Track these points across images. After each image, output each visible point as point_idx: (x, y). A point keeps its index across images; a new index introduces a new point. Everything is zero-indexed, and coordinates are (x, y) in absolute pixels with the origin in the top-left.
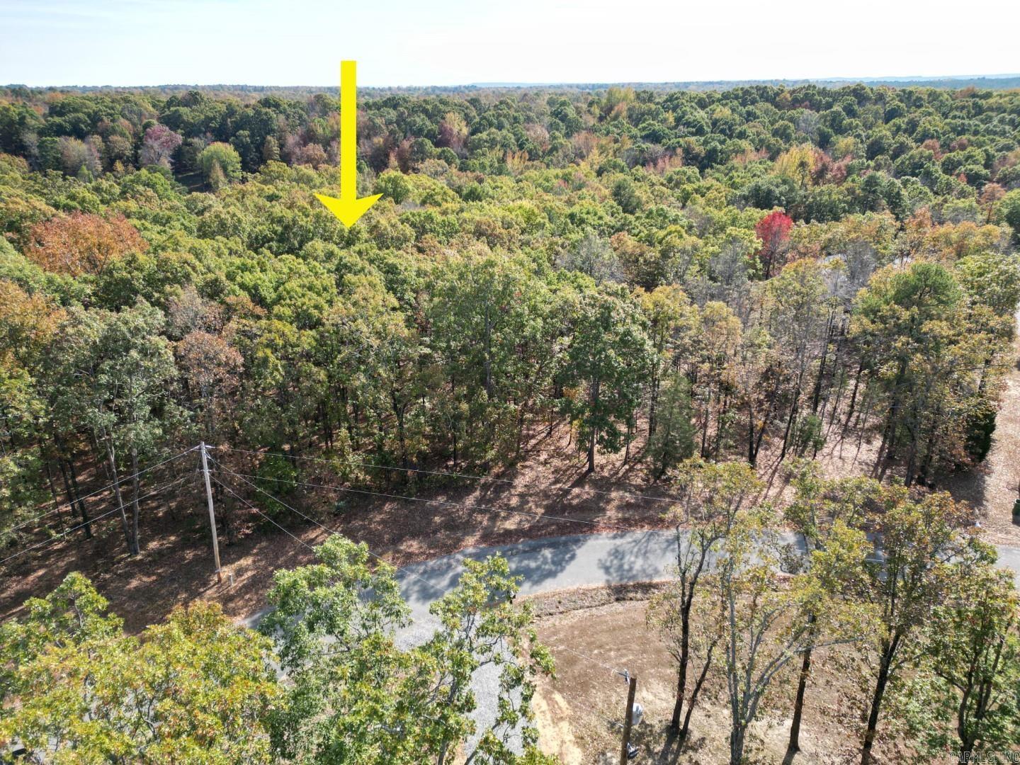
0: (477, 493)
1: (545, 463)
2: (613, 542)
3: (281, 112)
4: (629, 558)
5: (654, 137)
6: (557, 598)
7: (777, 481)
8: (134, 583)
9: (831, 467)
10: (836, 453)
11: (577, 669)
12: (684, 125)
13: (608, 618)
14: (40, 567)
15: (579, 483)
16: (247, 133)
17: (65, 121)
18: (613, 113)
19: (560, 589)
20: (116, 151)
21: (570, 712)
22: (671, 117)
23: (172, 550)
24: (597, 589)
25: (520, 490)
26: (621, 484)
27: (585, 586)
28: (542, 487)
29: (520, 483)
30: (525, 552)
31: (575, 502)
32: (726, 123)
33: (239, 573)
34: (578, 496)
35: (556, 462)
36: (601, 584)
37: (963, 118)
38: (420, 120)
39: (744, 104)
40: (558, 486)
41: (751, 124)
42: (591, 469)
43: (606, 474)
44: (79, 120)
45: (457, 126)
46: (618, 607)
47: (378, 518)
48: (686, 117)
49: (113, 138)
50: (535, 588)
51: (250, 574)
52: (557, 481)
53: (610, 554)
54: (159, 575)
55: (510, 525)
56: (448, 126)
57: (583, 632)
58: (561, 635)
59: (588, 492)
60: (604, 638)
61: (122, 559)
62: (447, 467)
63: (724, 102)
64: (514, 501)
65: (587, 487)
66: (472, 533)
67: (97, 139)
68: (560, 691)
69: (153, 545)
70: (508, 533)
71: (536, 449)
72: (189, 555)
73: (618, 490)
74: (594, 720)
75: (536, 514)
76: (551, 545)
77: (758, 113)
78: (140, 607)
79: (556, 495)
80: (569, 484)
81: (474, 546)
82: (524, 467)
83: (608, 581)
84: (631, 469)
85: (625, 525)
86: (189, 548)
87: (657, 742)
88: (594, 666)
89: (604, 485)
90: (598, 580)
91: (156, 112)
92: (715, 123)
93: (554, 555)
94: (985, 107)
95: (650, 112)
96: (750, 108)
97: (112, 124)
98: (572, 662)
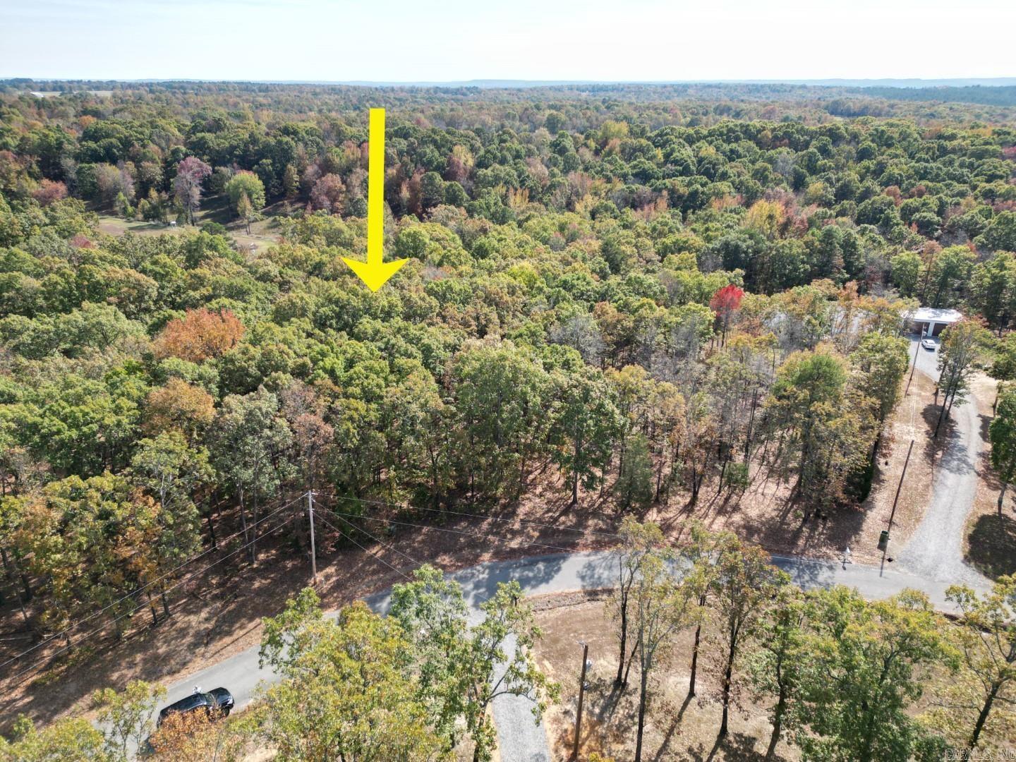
0: (490, 520)
1: (541, 495)
2: (587, 558)
3: (299, 140)
4: (598, 571)
5: (644, 176)
6: (547, 599)
7: (711, 513)
8: (257, 585)
9: (754, 502)
10: (760, 490)
11: (559, 646)
12: (672, 163)
13: (582, 613)
14: (187, 572)
15: (565, 512)
16: (269, 161)
17: (99, 146)
18: (607, 148)
19: (549, 592)
20: (148, 176)
21: (554, 672)
22: (659, 153)
23: (276, 561)
24: (575, 593)
25: (521, 517)
26: (596, 513)
27: (566, 591)
28: (538, 515)
29: (521, 511)
30: (525, 565)
31: (561, 528)
32: (710, 163)
33: (327, 577)
34: (564, 523)
35: (549, 495)
36: (578, 589)
37: (927, 161)
38: (429, 150)
39: (728, 141)
40: (550, 514)
41: (733, 164)
42: (575, 501)
43: (585, 505)
44: (111, 145)
45: (464, 157)
46: (589, 605)
47: (420, 538)
48: (674, 155)
49: (145, 164)
50: (533, 591)
51: (334, 579)
52: (549, 511)
53: (585, 567)
54: (271, 578)
55: (514, 544)
56: (455, 159)
57: (564, 621)
58: (550, 624)
59: (570, 520)
60: (578, 626)
61: (245, 567)
62: (466, 498)
63: (709, 139)
64: (517, 526)
65: (571, 516)
66: (486, 551)
67: (130, 165)
68: (548, 659)
69: (262, 556)
70: (513, 551)
71: (534, 484)
72: (289, 564)
73: (594, 518)
74: (569, 677)
75: (533, 537)
76: (544, 560)
77: (741, 150)
78: (264, 601)
79: (549, 522)
80: (558, 514)
81: (489, 561)
82: (523, 500)
83: (584, 587)
84: (605, 502)
85: (598, 546)
86: (288, 559)
87: (607, 690)
88: (570, 644)
89: (583, 515)
90: (576, 586)
91: (181, 137)
92: (700, 161)
93: (546, 567)
94: (949, 148)
95: (641, 149)
96: (734, 145)
97: (142, 150)
98: (556, 641)
